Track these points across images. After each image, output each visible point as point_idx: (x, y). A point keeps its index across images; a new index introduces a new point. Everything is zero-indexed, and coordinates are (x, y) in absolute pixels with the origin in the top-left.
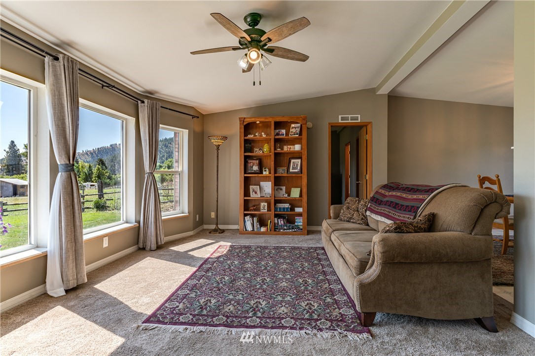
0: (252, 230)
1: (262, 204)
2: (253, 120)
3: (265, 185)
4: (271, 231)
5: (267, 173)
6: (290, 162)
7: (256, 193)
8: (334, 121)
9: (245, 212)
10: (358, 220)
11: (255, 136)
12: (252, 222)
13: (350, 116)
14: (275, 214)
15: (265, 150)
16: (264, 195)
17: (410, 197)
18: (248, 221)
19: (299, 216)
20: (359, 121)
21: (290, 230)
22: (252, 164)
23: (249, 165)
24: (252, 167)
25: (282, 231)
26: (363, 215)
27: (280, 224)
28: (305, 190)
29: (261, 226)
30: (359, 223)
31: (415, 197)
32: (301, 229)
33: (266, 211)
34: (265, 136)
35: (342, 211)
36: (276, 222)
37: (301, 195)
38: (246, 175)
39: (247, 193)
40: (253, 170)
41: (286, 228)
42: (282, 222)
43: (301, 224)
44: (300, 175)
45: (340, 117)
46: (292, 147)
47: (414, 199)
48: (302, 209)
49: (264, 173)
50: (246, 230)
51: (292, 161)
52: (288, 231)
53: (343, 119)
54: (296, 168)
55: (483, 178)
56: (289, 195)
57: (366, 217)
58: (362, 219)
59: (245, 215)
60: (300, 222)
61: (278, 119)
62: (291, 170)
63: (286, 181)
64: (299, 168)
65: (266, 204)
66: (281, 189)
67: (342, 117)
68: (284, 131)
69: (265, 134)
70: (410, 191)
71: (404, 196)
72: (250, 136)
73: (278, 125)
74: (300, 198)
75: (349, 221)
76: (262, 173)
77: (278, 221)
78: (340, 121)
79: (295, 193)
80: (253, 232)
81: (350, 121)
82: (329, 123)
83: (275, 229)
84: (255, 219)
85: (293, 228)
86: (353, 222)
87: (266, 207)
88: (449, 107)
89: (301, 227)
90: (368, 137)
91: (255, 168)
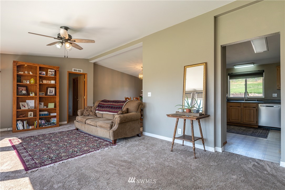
0: (23, 129)
1: (29, 113)
2: (22, 64)
3: (29, 102)
4: (36, 127)
5: (34, 95)
6: (47, 89)
7: (24, 107)
8: (70, 71)
9: (17, 119)
10: (93, 115)
11: (24, 73)
12: (22, 124)
13: (78, 69)
14: (39, 118)
15: (32, 82)
16: (30, 108)
17: (117, 104)
18: (19, 124)
19: (54, 118)
20: (82, 72)
21: (49, 126)
22: (21, 89)
23: (19, 90)
24: (22, 91)
25: (44, 126)
26: (94, 112)
27: (42, 123)
28: (58, 104)
29: (29, 126)
30: (93, 116)
31: (119, 104)
32: (56, 124)
33: (33, 116)
34: (32, 74)
35: (84, 112)
36: (40, 122)
37: (55, 106)
38: (18, 96)
39: (18, 107)
40: (22, 93)
41: (46, 125)
42: (44, 122)
43: (56, 121)
44: (55, 96)
45: (73, 69)
46: (49, 81)
47: (119, 105)
48: (56, 114)
49: (31, 95)
50: (18, 129)
51: (49, 89)
52: (48, 126)
53: (74, 70)
54: (52, 93)
55: (127, 98)
56: (47, 107)
57: (96, 113)
58: (94, 114)
59: (17, 120)
60: (54, 120)
61: (41, 66)
62: (49, 94)
63: (44, 100)
64: (54, 93)
65: (32, 113)
66: (41, 104)
67: (74, 69)
68: (44, 73)
69: (32, 73)
70: (116, 102)
71: (114, 104)
72: (21, 73)
73: (41, 69)
74: (55, 108)
75: (88, 116)
76: (30, 95)
77: (41, 121)
78: (73, 71)
79: (51, 106)
80: (24, 130)
81: (78, 72)
82: (68, 71)
83: (39, 126)
84: (25, 122)
85: (51, 124)
86: (90, 116)
87: (32, 115)
88: (113, 71)
89: (56, 123)
90: (85, 80)
91: (24, 92)
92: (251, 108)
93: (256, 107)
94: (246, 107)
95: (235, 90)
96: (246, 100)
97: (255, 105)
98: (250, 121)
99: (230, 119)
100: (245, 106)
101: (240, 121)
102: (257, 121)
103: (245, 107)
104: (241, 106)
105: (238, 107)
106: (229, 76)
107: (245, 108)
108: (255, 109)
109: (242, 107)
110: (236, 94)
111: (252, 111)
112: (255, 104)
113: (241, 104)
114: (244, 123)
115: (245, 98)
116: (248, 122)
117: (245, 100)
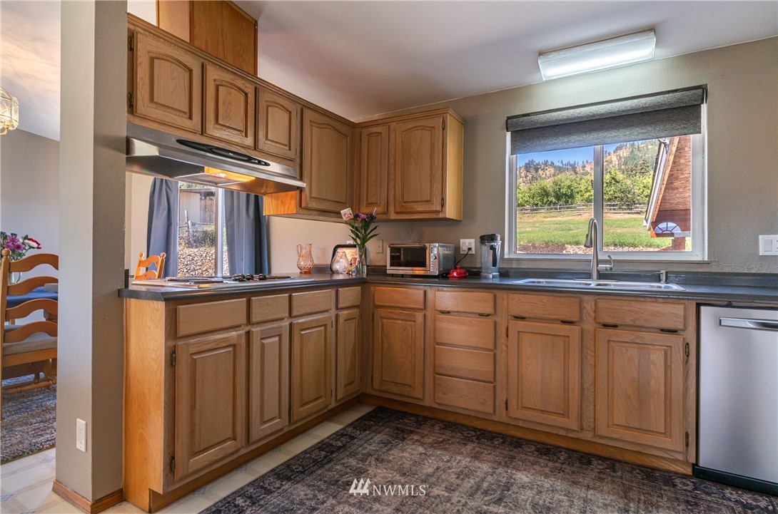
92: (648, 337)
93: (681, 327)
94: (615, 326)
95: (532, 235)
96: (602, 276)
97: (674, 314)
98: (639, 429)
99: (513, 404)
100: (610, 321)
101: (572, 424)
102: (687, 435)
103: (605, 326)
104: (581, 320)
105: (564, 322)
106: (509, 135)
107: (610, 331)
108: (676, 342)
109: (589, 325)
110: (534, 246)
111: (657, 357)
112: (678, 309)
113: (581, 302)
114: (602, 437)
115: (598, 262)
116: (630, 436)
117: (595, 275)
